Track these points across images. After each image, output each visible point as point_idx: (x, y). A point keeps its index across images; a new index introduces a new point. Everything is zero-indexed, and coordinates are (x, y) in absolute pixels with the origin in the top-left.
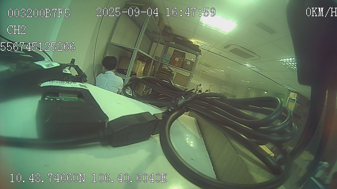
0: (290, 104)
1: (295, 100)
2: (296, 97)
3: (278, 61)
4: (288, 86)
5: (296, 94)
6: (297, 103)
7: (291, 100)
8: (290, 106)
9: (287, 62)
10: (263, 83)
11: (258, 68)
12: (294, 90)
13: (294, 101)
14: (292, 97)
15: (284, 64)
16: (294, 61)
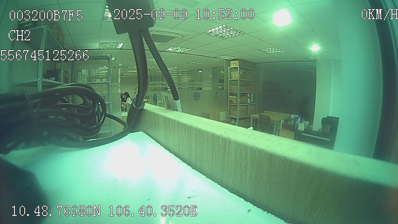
0: (233, 74)
1: (237, 67)
2: (238, 64)
3: (205, 33)
4: (225, 56)
5: (237, 62)
6: (241, 70)
7: (233, 69)
8: (234, 75)
9: (218, 31)
10: (193, 62)
11: (183, 48)
12: (232, 58)
13: (237, 69)
15: (213, 35)
16: (225, 28)
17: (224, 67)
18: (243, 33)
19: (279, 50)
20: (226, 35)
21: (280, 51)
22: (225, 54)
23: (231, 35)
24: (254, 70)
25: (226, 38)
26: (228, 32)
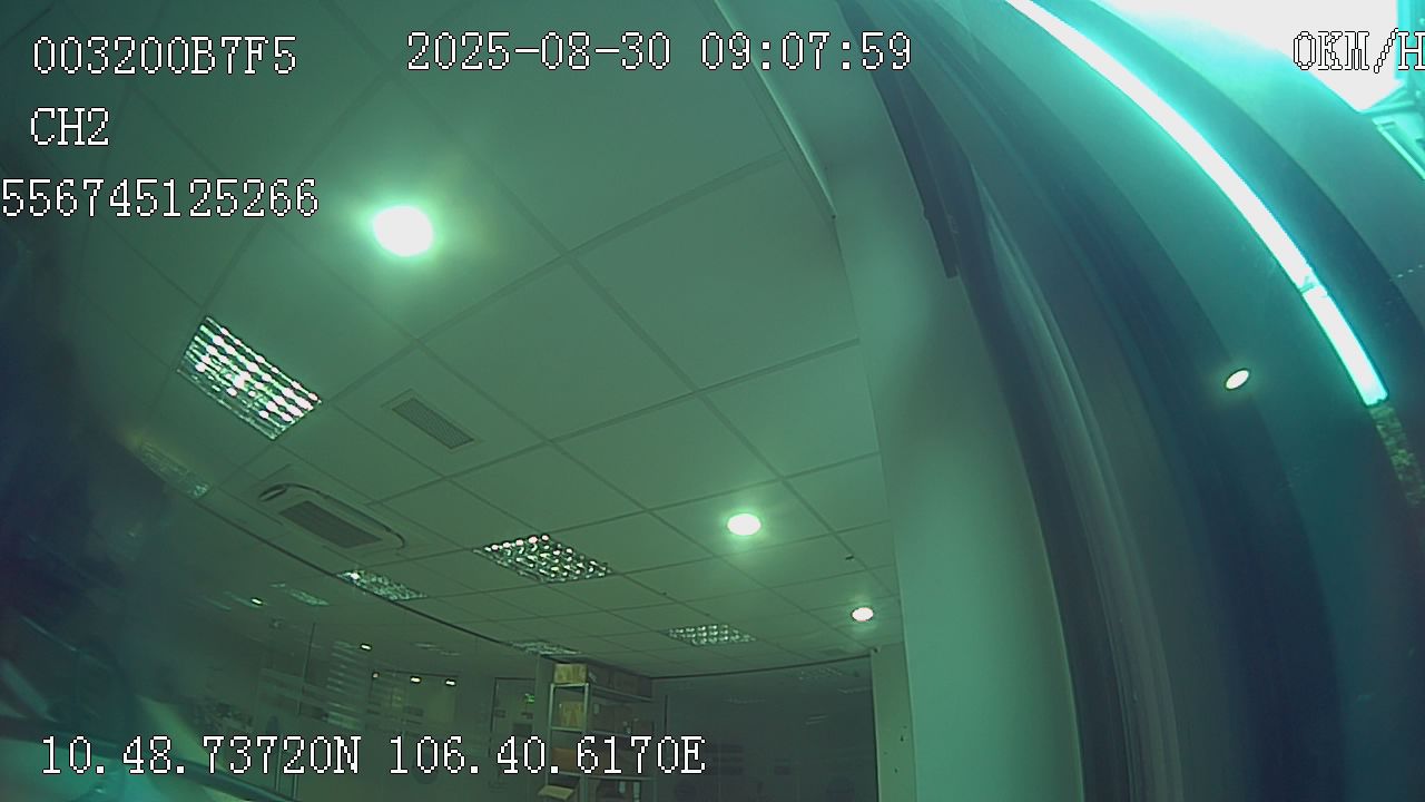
0: (567, 709)
1: (583, 687)
2: (583, 676)
3: (478, 552)
4: (541, 643)
5: (582, 667)
6: (594, 699)
7: (569, 692)
8: (567, 715)
9: (521, 552)
10: (427, 646)
11: (399, 585)
12: (567, 652)
13: (580, 695)
14: (565, 679)
15: (506, 565)
16: (547, 547)
17: (534, 679)
18: (609, 571)
19: (736, 632)
20: (550, 570)
21: (737, 637)
22: (541, 637)
23: (565, 574)
24: (643, 701)
25: (548, 579)
26: (557, 561)
